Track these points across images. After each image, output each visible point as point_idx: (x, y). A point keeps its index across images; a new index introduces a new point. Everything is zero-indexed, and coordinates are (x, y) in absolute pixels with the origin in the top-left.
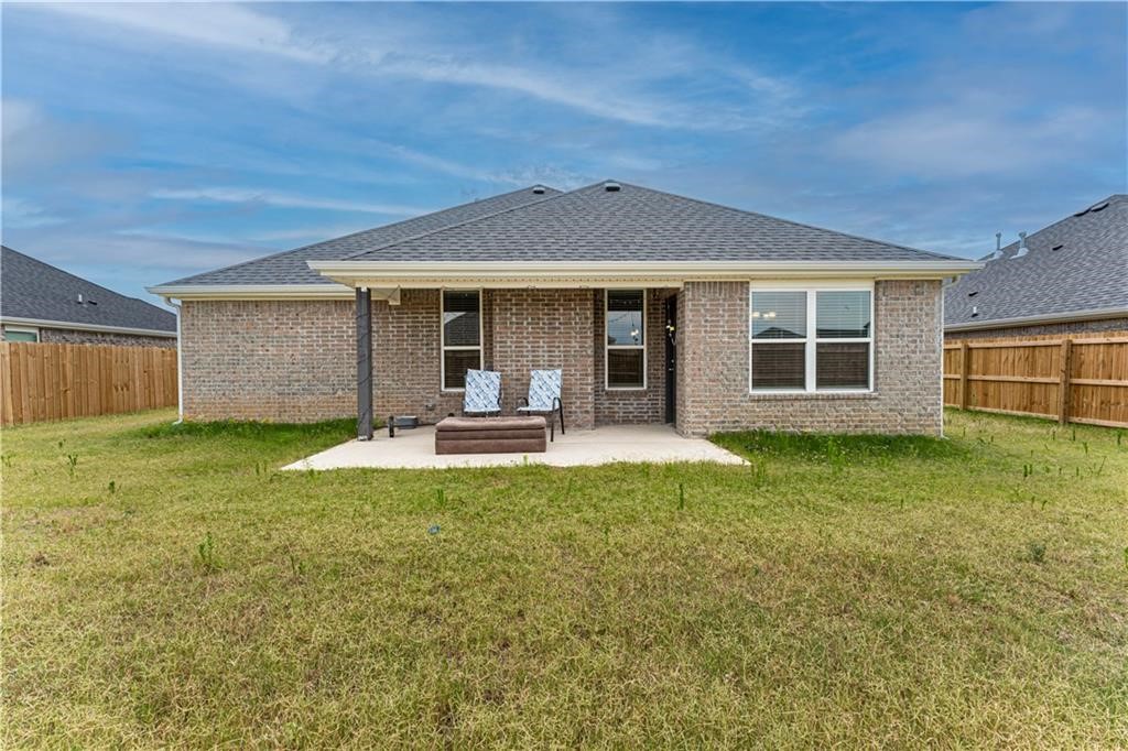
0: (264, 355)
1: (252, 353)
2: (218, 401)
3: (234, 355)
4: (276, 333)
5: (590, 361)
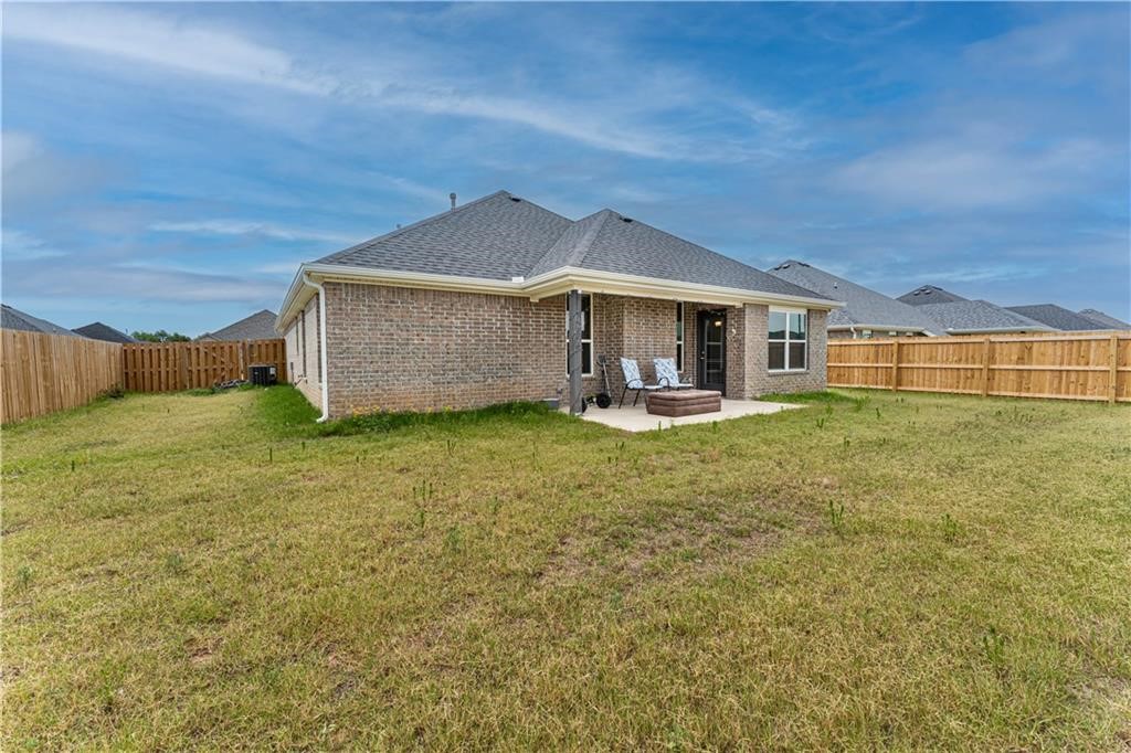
0: (420, 344)
1: (407, 342)
2: (370, 392)
3: (387, 344)
4: (431, 323)
5: (675, 352)
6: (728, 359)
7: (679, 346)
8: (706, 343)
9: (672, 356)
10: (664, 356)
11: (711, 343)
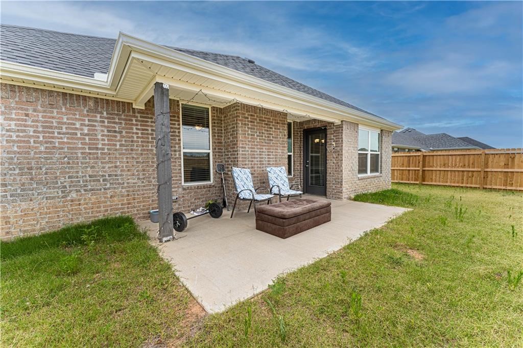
5: (286, 161)
6: (328, 166)
7: (289, 157)
8: (310, 154)
9: (284, 165)
10: (277, 165)
11: (314, 155)
